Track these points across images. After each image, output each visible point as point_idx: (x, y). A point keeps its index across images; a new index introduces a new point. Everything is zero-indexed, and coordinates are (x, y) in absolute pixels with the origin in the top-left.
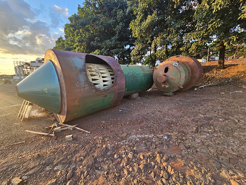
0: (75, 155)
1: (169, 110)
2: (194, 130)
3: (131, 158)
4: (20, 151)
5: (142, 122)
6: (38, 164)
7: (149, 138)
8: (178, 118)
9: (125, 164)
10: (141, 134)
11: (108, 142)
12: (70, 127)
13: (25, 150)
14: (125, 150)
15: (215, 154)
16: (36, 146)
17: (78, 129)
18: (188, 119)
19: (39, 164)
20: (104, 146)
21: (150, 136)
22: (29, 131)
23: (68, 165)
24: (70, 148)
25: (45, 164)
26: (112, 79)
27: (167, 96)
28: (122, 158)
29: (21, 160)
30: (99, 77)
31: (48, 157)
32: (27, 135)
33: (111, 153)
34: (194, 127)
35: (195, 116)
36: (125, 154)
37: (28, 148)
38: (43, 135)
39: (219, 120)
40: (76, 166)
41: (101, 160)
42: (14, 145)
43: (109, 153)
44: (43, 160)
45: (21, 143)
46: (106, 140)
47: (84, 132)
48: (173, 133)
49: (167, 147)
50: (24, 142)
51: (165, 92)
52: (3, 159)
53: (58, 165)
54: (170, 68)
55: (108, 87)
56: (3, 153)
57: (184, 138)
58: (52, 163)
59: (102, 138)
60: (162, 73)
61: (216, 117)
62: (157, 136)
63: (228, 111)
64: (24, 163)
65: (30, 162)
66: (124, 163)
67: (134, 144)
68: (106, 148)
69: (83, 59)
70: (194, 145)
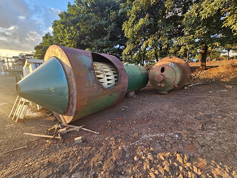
0: (91, 160)
1: (170, 108)
2: (200, 128)
3: (152, 159)
4: (24, 158)
5: (149, 120)
6: (51, 172)
7: (161, 137)
8: (181, 116)
9: (148, 167)
10: (152, 133)
11: (122, 143)
12: (77, 128)
13: (29, 156)
14: (142, 151)
15: (229, 151)
16: (41, 151)
17: (85, 130)
18: (191, 117)
19: (53, 173)
20: (120, 148)
21: (162, 135)
22: (29, 134)
23: (86, 172)
24: (83, 152)
25: (59, 172)
26: (115, 77)
27: (162, 94)
28: (143, 161)
29: (29, 170)
30: (104, 75)
31: (61, 163)
32: (28, 139)
33: (129, 155)
34: (199, 125)
35: (196, 114)
36: (145, 155)
37: (32, 154)
38: (47, 138)
39: (218, 117)
40: (96, 172)
41: (121, 163)
42: (14, 151)
43: (127, 156)
44: (56, 168)
45: (22, 149)
46: (120, 141)
47: (92, 133)
48: (182, 131)
49: (182, 146)
50: (26, 146)
51: (160, 91)
52: (5, 169)
53: (74, 172)
54: (167, 69)
55: (111, 85)
56: (3, 161)
57: (194, 136)
58: (67, 171)
59: (114, 139)
60: (158, 72)
61: (214, 114)
62: (169, 135)
63: (222, 108)
64: (34, 172)
65: (41, 171)
66: (146, 166)
67: (149, 144)
68: (123, 149)
69: (90, 57)
70: (207, 143)
